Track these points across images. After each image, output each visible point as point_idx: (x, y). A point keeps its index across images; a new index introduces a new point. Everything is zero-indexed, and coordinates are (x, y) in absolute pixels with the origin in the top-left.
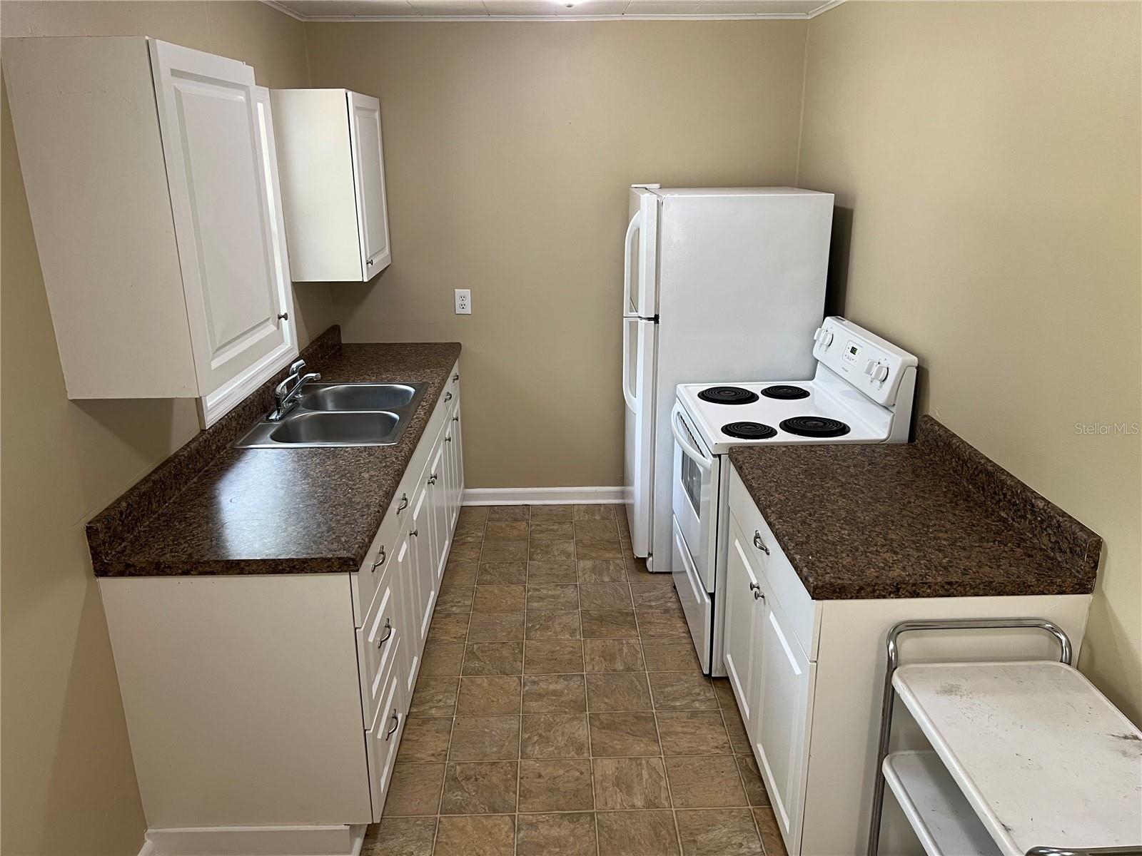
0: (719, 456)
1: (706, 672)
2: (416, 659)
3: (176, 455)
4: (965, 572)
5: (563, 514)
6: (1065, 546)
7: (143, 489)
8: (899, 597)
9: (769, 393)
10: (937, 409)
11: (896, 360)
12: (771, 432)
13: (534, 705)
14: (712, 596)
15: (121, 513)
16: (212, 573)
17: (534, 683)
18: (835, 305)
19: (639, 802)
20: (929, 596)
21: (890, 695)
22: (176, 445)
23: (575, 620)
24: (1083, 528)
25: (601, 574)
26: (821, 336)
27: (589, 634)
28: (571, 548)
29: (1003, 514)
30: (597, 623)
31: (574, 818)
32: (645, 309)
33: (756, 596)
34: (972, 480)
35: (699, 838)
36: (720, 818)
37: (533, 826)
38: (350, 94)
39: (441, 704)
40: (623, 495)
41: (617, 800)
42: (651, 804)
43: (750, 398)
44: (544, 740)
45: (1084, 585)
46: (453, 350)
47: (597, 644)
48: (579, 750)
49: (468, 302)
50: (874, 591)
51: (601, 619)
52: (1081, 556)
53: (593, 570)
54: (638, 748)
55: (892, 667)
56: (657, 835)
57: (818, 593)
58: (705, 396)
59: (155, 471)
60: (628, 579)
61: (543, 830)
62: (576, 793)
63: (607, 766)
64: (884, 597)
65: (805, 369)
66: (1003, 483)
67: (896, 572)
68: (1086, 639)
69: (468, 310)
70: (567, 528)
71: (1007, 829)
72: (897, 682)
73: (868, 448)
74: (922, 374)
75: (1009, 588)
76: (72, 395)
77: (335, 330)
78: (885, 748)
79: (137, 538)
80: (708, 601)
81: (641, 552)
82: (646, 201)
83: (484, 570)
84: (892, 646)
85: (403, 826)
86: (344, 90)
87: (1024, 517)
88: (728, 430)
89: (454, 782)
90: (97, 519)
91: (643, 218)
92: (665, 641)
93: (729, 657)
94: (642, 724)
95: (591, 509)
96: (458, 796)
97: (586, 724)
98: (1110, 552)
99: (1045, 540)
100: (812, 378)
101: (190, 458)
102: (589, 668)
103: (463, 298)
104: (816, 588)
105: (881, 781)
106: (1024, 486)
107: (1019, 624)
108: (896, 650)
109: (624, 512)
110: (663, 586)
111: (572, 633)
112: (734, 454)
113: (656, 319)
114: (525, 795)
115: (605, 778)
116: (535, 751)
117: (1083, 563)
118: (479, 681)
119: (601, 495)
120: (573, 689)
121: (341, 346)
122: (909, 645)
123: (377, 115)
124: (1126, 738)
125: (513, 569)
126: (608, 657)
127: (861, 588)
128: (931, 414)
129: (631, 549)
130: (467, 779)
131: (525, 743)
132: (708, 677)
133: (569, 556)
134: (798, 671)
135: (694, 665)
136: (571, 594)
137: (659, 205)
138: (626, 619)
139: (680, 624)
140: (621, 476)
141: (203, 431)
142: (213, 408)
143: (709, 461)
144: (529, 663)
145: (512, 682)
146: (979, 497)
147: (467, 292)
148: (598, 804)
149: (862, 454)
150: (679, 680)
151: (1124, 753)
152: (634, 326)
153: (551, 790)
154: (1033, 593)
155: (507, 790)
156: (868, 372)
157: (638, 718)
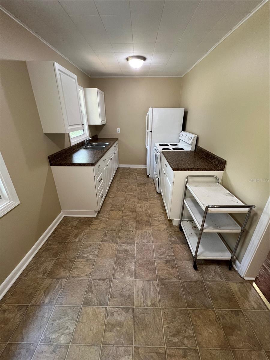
0: (161, 153)
1: (157, 192)
2: (108, 188)
3: (66, 149)
4: (201, 167)
5: (136, 169)
6: (220, 163)
7: (59, 153)
8: (189, 171)
9: (171, 145)
10: (200, 145)
11: (193, 136)
12: (170, 149)
13: (127, 196)
14: (159, 179)
15: (54, 156)
16: (70, 166)
17: (128, 193)
18: (184, 129)
19: (144, 210)
20: (194, 171)
21: (186, 187)
22: (66, 147)
23: (136, 184)
24: (223, 159)
25: (141, 178)
26: (181, 134)
27: (138, 186)
28: (136, 174)
29: (210, 160)
30: (139, 185)
31: (133, 212)
32: (150, 130)
33: (165, 175)
34: (205, 155)
35: (153, 215)
36: (157, 213)
37: (126, 213)
38: (98, 89)
39: (112, 195)
40: (146, 166)
41: (140, 210)
42: (146, 210)
43: (168, 145)
44: (129, 201)
45: (222, 169)
46: (117, 139)
47: (139, 188)
48: (135, 202)
49: (119, 131)
50: (184, 170)
51: (140, 184)
52: (222, 164)
53: (140, 177)
54: (145, 202)
55: (186, 183)
56: (146, 215)
57: (174, 170)
58: (160, 145)
59: (61, 151)
60: (146, 179)
61: (127, 213)
62: (133, 208)
63: (139, 205)
64: (186, 171)
65: (178, 141)
66: (210, 154)
67: (189, 167)
68: (222, 180)
69: (119, 132)
70: (136, 171)
71: (203, 204)
72: (187, 185)
73: (186, 151)
74: (197, 138)
75: (209, 170)
76: (44, 133)
77: (97, 136)
78: (185, 198)
79: (57, 160)
80: (158, 179)
81: (148, 174)
82: (150, 109)
83: (121, 177)
84: (187, 179)
85: (104, 212)
86: (96, 88)
87: (213, 160)
88: (163, 149)
89: (113, 206)
90: (50, 156)
91: (150, 113)
92: (151, 188)
93: (161, 189)
94: (146, 199)
95: (140, 168)
96: (113, 208)
97: (136, 199)
98: (227, 163)
99: (216, 163)
100: (179, 143)
101: (68, 150)
102: (137, 191)
103: (119, 130)
104: (174, 169)
105: (184, 203)
106: (214, 154)
107: (210, 176)
108: (187, 180)
109: (146, 169)
110: (152, 180)
111: (135, 186)
112: (163, 153)
113: (152, 131)
114: (125, 208)
115: (138, 206)
116: (127, 202)
117: (223, 165)
118: (119, 192)
119: (142, 166)
120: (135, 194)
121: (97, 138)
122: (190, 179)
123: (103, 95)
124: (227, 193)
125: (126, 177)
126: (141, 189)
127: (182, 169)
128: (199, 145)
129: (146, 174)
130: (115, 206)
131: (125, 201)
132: (158, 193)
133: (136, 175)
134: (170, 185)
135: (155, 191)
136: (136, 181)
137: (153, 110)
138: (145, 184)
139: (154, 185)
140: (146, 163)
141: (71, 146)
142: (73, 142)
143: (159, 154)
144: (127, 190)
145: (124, 193)
146: (206, 158)
147: (119, 129)
148: (137, 210)
149: (186, 152)
150: (153, 193)
151: (227, 195)
152: (148, 133)
153: (129, 208)
154: (213, 171)
155: (122, 208)
156: (188, 139)
157: (145, 198)
